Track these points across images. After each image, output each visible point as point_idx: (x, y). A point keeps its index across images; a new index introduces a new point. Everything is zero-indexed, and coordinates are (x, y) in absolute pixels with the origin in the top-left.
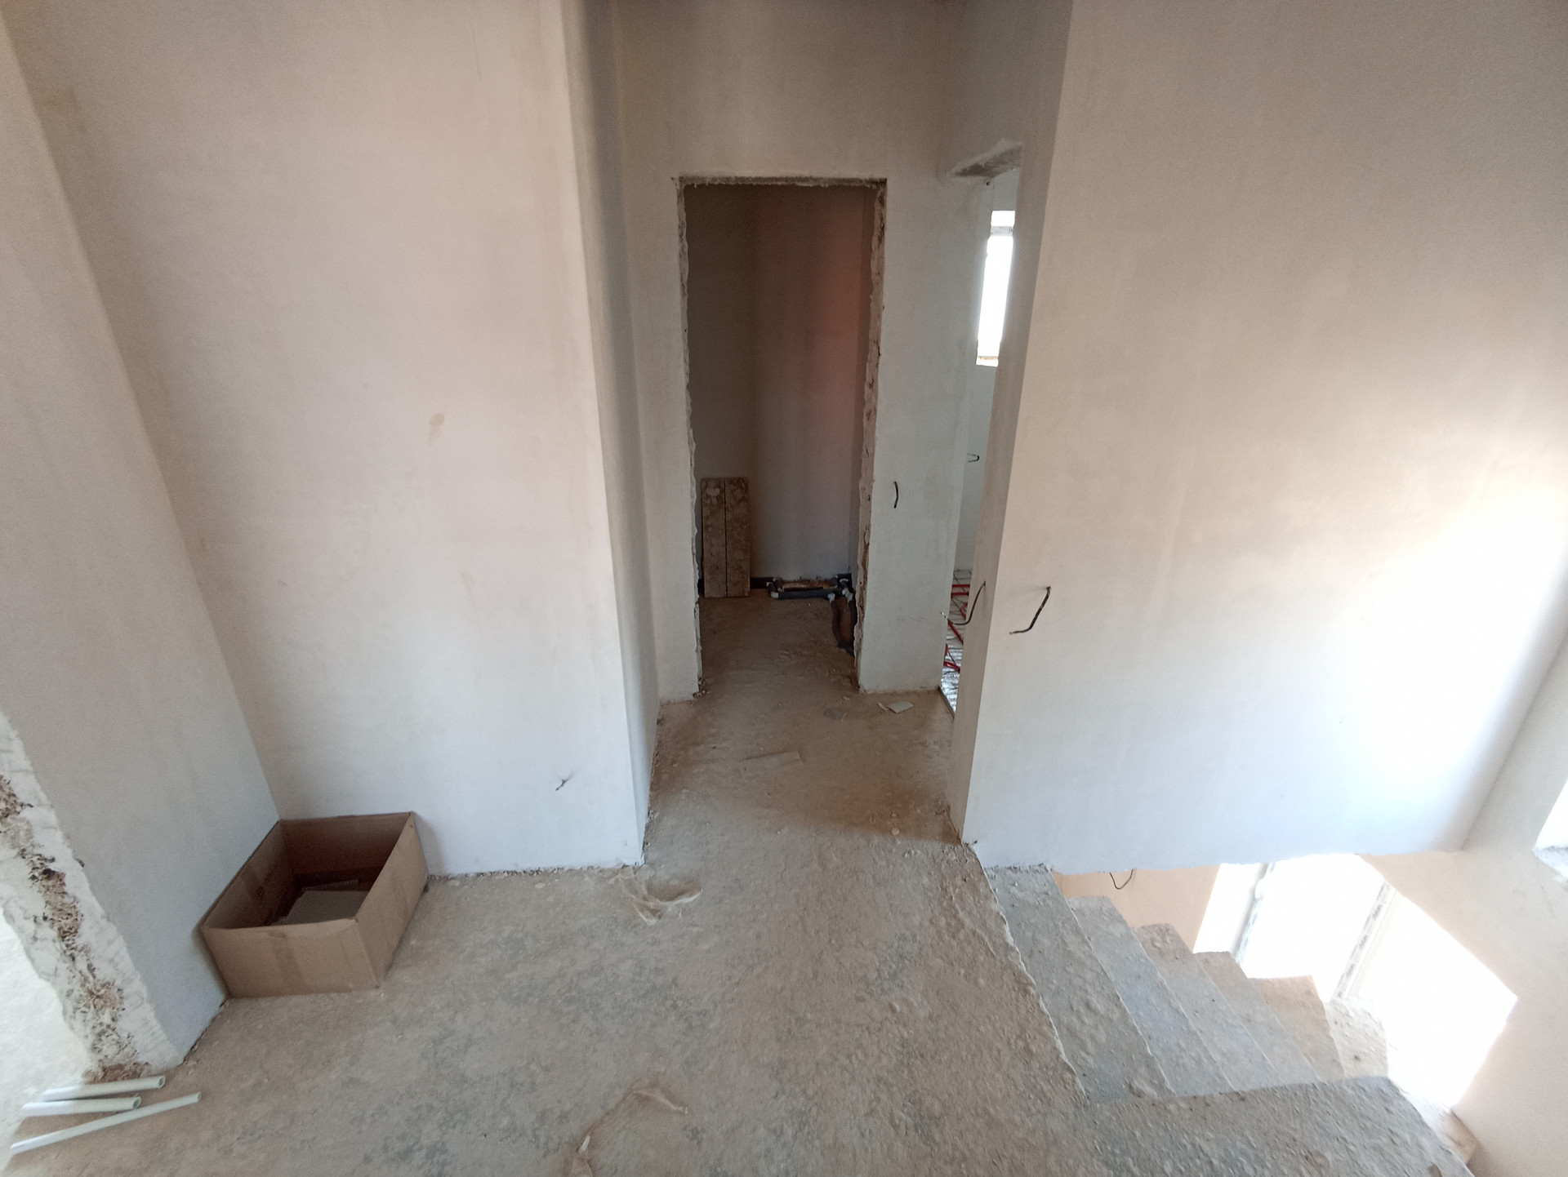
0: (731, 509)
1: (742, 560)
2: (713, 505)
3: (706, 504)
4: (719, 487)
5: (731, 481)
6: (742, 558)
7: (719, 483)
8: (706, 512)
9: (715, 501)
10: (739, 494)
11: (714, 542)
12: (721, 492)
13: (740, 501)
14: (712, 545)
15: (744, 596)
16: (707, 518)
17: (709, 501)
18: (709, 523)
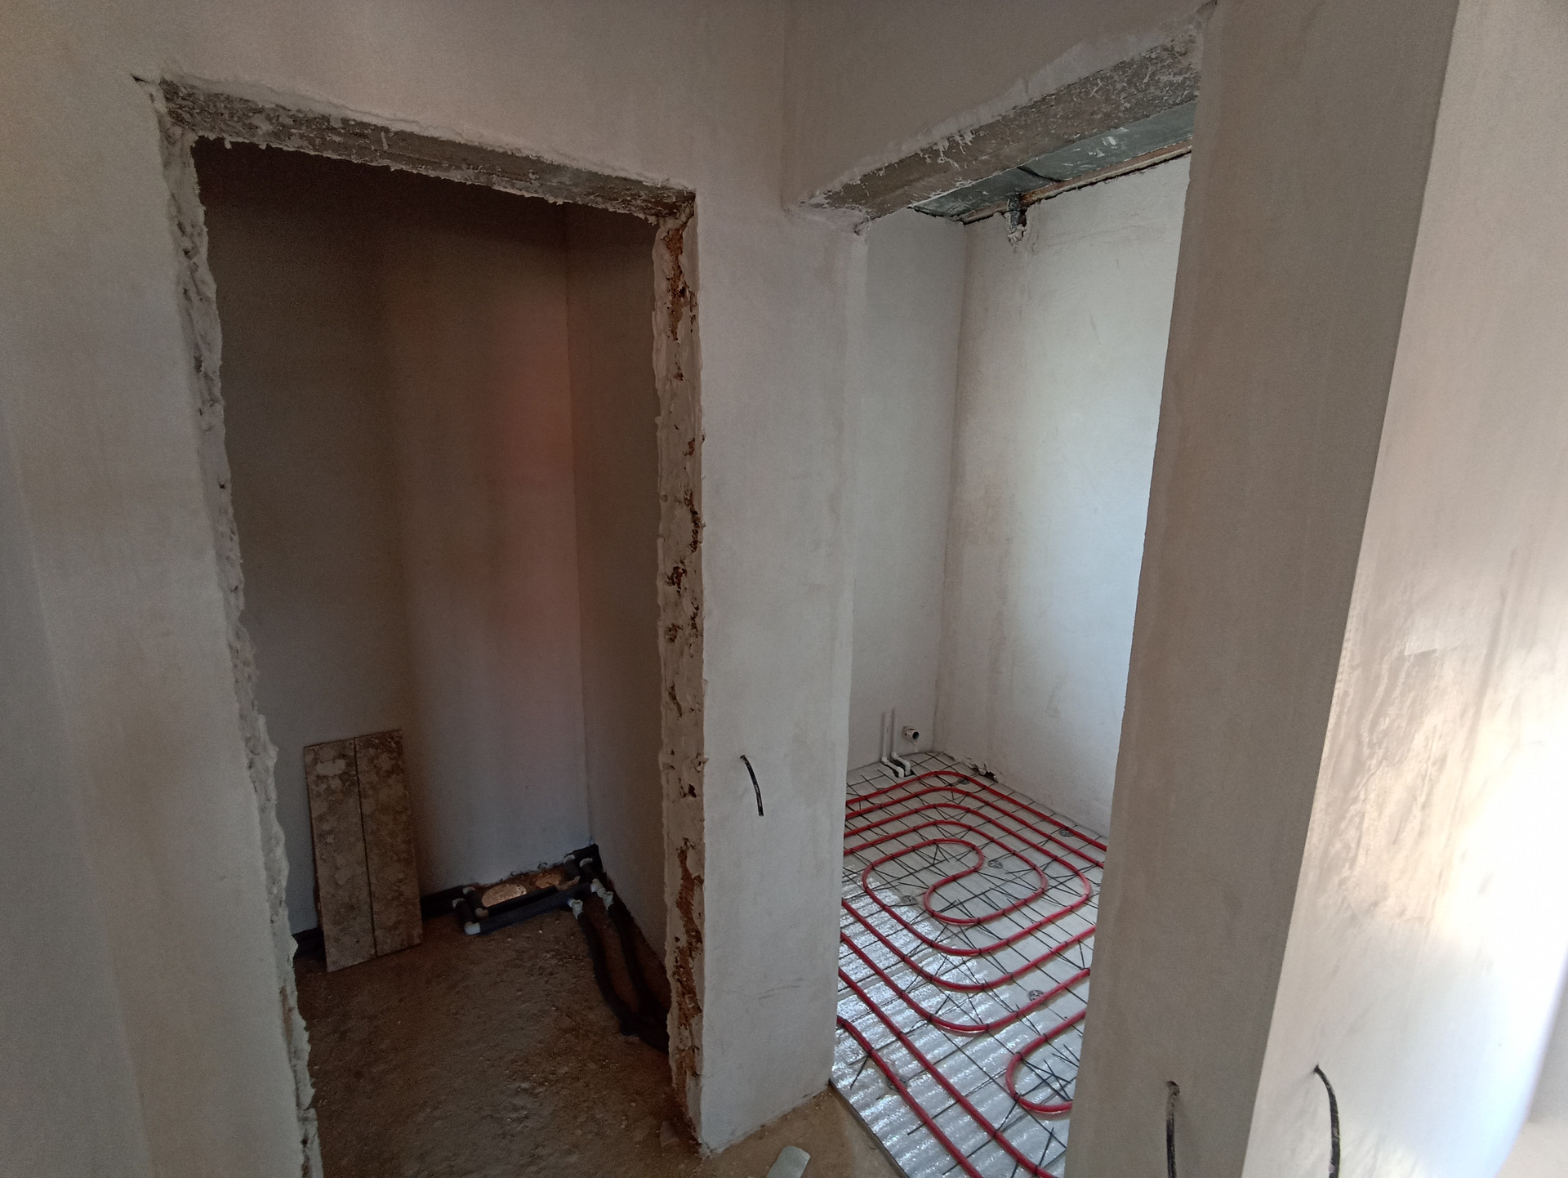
0: (370, 792)
1: (400, 881)
2: (334, 792)
3: (319, 795)
4: (343, 756)
5: (368, 741)
6: (401, 876)
7: (342, 750)
8: (319, 808)
9: (336, 784)
10: (385, 762)
11: (340, 860)
12: (348, 765)
13: (390, 773)
14: (337, 868)
15: (411, 947)
16: (321, 818)
17: (324, 786)
18: (326, 827)
